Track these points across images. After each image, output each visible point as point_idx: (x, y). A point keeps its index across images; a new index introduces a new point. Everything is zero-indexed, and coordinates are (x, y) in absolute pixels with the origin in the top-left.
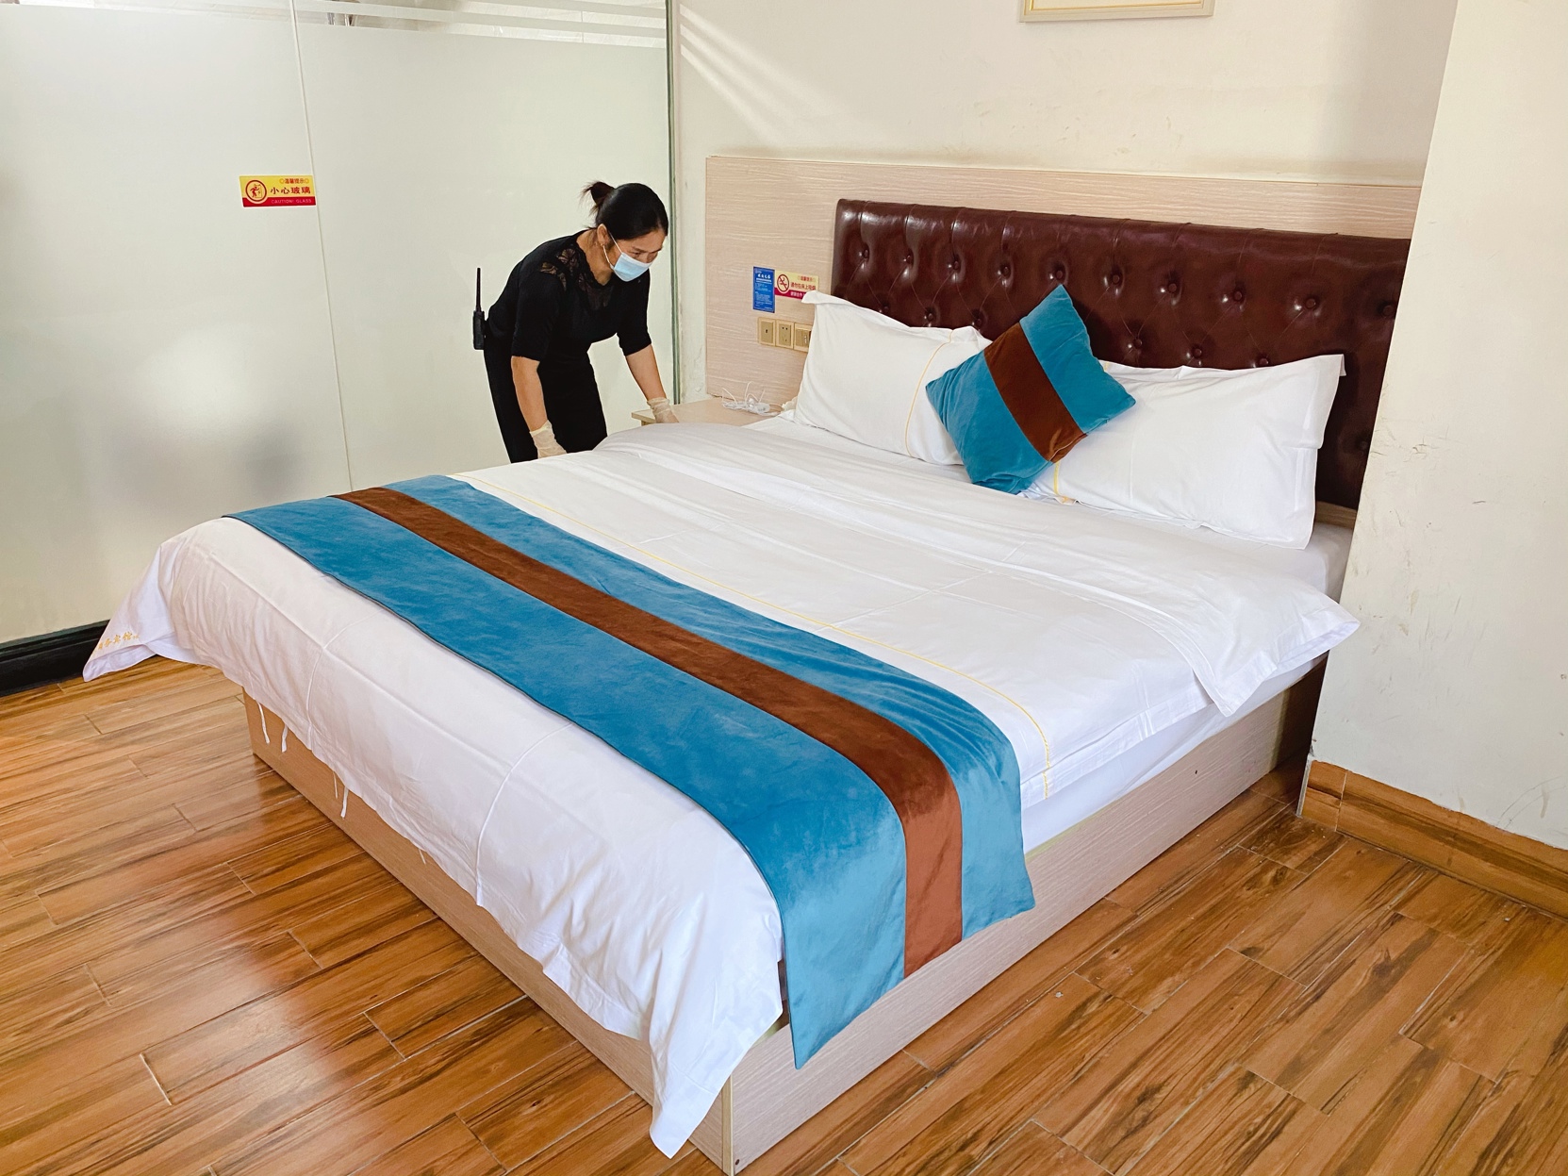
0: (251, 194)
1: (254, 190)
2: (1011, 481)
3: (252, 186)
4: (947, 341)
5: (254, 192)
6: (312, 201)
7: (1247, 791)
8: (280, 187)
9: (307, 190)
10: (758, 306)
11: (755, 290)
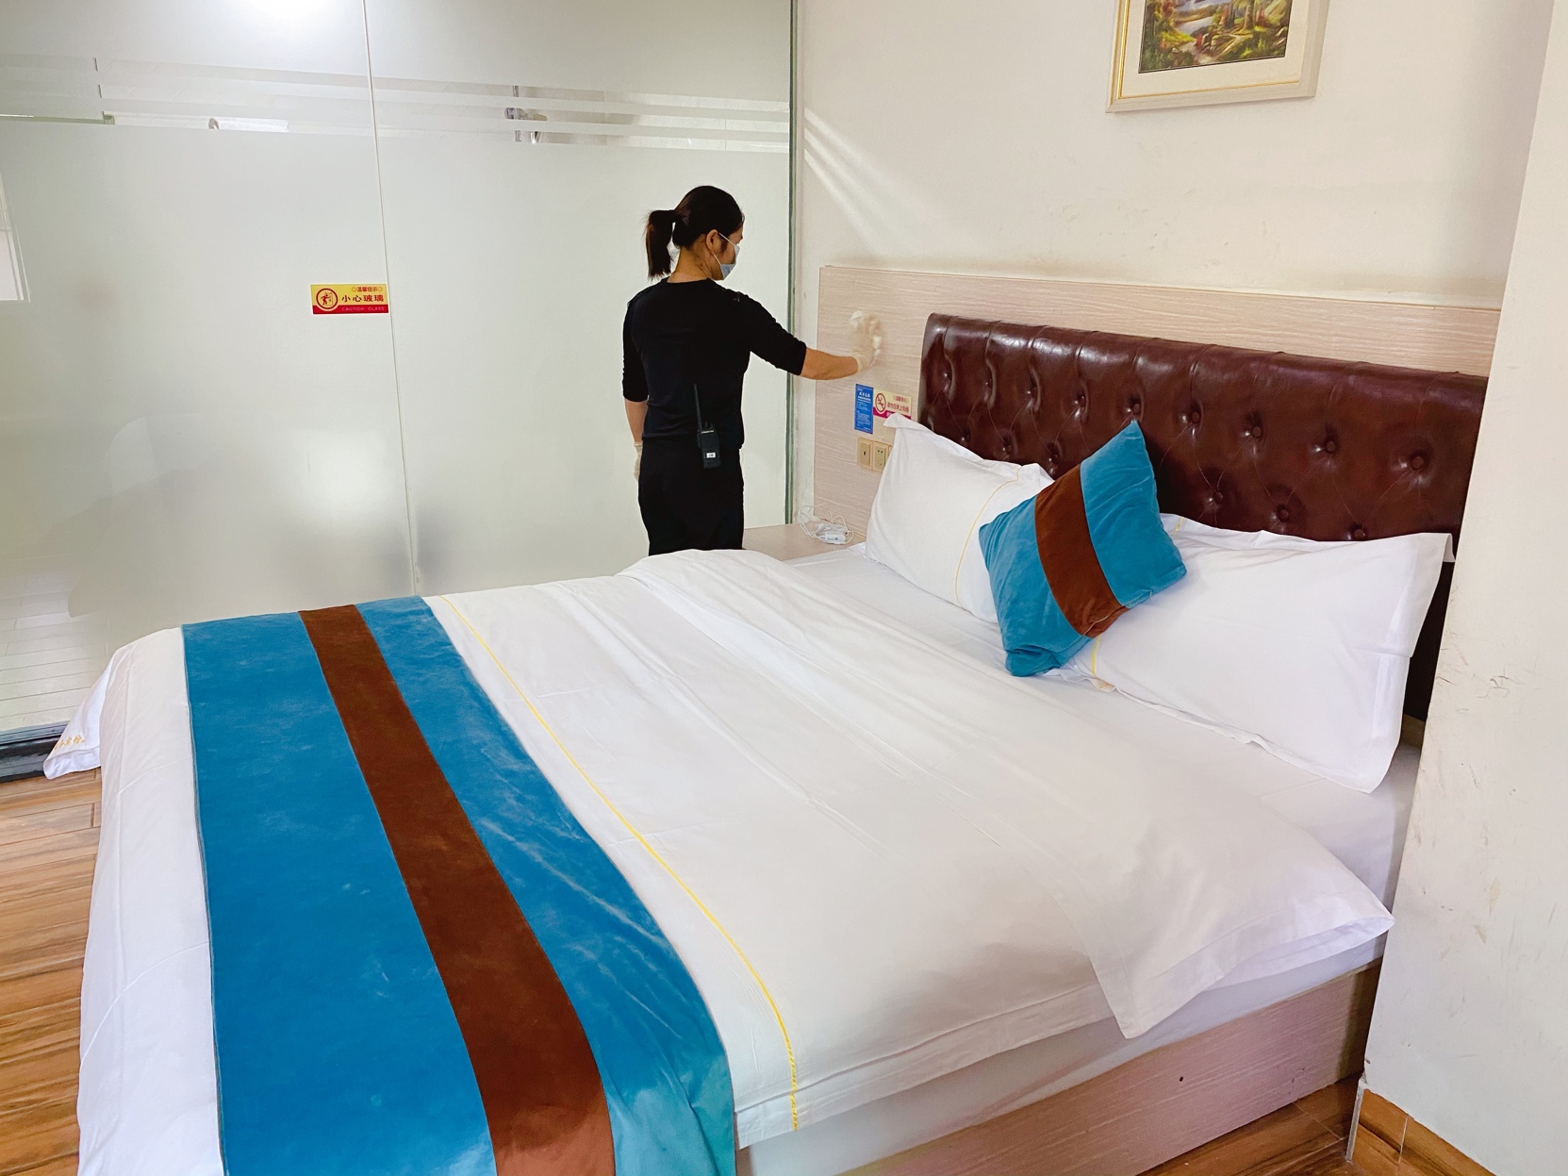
0: (321, 302)
1: (325, 298)
2: (1040, 654)
3: (322, 294)
4: (1014, 478)
5: (324, 300)
6: (384, 309)
7: (1290, 1106)
8: (352, 295)
9: (380, 298)
10: (859, 426)
11: (857, 409)
